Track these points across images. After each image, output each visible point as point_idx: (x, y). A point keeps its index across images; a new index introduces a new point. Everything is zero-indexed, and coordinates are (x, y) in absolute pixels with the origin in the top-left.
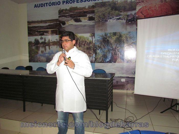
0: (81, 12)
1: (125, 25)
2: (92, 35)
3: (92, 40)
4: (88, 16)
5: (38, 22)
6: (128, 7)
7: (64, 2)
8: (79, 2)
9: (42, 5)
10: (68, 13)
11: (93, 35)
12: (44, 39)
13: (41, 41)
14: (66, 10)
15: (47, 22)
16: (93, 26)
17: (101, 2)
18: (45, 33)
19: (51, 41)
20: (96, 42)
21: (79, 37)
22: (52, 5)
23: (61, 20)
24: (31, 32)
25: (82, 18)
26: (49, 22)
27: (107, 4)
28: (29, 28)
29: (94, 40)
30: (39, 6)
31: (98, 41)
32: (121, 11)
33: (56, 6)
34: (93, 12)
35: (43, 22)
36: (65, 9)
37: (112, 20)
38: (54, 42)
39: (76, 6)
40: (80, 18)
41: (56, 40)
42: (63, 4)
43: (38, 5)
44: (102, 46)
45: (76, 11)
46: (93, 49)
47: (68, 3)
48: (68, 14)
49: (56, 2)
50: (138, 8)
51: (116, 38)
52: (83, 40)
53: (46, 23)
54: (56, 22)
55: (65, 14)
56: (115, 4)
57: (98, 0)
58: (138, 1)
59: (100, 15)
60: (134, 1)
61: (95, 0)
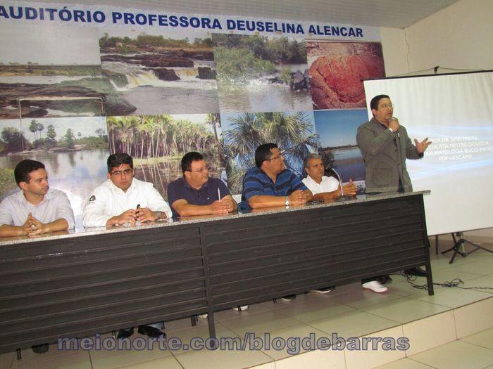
0: (174, 53)
1: (290, 96)
2: (213, 119)
3: (213, 132)
5: (15, 69)
6: (290, 54)
7: (116, 16)
8: (166, 23)
9: (31, 14)
10: (134, 52)
11: (217, 118)
12: (46, 130)
13: (31, 138)
14: (127, 40)
15: (57, 72)
17: (229, 35)
18: (48, 110)
19: (77, 137)
20: (225, 137)
21: (176, 124)
22: (73, 19)
25: (178, 70)
26: (63, 72)
27: (243, 42)
29: (219, 131)
30: (16, 13)
31: (230, 136)
32: (276, 61)
33: (87, 23)
34: (210, 57)
35: (40, 71)
36: (122, 37)
38: (91, 138)
39: (157, 35)
40: (174, 68)
41: (98, 131)
42: (115, 22)
43: (11, 9)
44: (242, 148)
45: (161, 48)
46: (221, 157)
47: (133, 23)
48: (134, 55)
49: (89, 12)
50: (311, 59)
51: (273, 126)
52: (189, 131)
53: (52, 74)
54: (92, 75)
55: (123, 52)
56: (261, 43)
57: (220, 28)
58: (309, 45)
59: (227, 67)
60: (302, 43)
61: (214, 27)
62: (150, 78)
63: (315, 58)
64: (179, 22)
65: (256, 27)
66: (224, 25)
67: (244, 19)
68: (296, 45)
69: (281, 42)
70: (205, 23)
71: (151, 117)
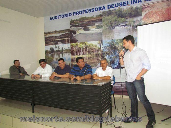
0: (89, 21)
1: (132, 31)
2: (100, 42)
3: (100, 47)
4: (96, 25)
5: (53, 33)
6: (133, 13)
7: (74, 13)
8: (87, 12)
9: (56, 18)
10: (78, 23)
11: (101, 42)
12: (58, 48)
13: (55, 49)
14: (77, 20)
15: (61, 32)
16: (101, 34)
17: (108, 11)
18: (58, 42)
20: (104, 49)
21: (88, 45)
22: (64, 17)
23: (72, 30)
24: (48, 41)
25: (90, 27)
26: (62, 32)
27: (113, 12)
28: (45, 38)
29: (102, 46)
31: (106, 48)
32: (127, 17)
33: (67, 17)
34: (100, 20)
35: (57, 32)
36: (75, 19)
37: (119, 27)
38: (67, 50)
39: (85, 17)
40: (89, 27)
41: (68, 48)
42: (74, 15)
43: (53, 17)
44: (109, 53)
45: (85, 21)
46: (102, 55)
47: (78, 14)
48: (78, 24)
49: (68, 14)
50: (144, 13)
52: (92, 47)
53: (60, 33)
54: (68, 32)
55: (76, 24)
56: (121, 11)
57: (105, 9)
58: (144, 7)
59: (107, 23)
60: (140, 7)
61: (103, 10)
62: (82, 31)
63: (147, 12)
64: (91, 10)
65: (119, 5)
66: (106, 8)
67: (114, 3)
68: (137, 8)
69: (130, 9)
70: (100, 9)
71: (81, 43)
